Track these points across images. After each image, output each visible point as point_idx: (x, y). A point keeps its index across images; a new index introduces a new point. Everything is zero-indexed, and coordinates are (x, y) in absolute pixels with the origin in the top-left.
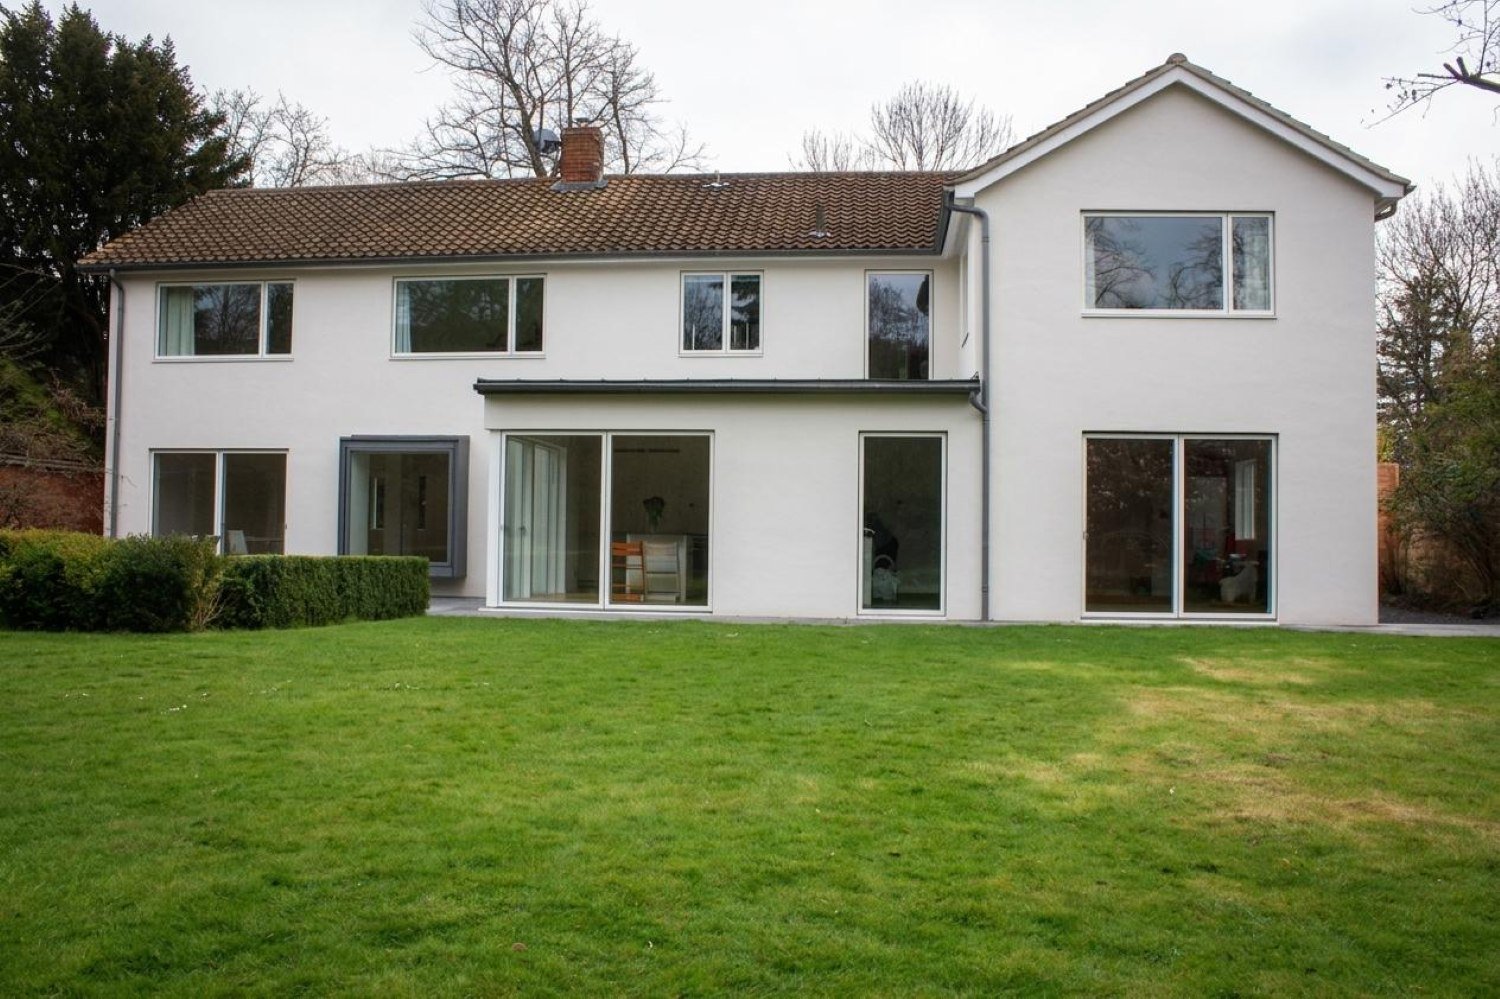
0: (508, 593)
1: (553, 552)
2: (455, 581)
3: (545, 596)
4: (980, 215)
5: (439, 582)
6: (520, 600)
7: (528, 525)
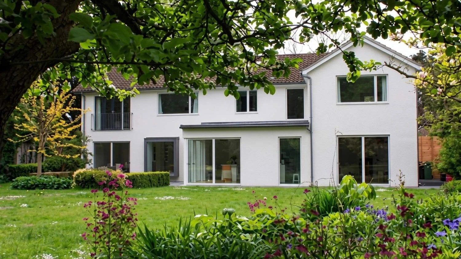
0: (190, 181)
1: (202, 169)
2: (176, 178)
3: (200, 181)
4: (309, 78)
5: (172, 177)
6: (193, 182)
7: (195, 162)
